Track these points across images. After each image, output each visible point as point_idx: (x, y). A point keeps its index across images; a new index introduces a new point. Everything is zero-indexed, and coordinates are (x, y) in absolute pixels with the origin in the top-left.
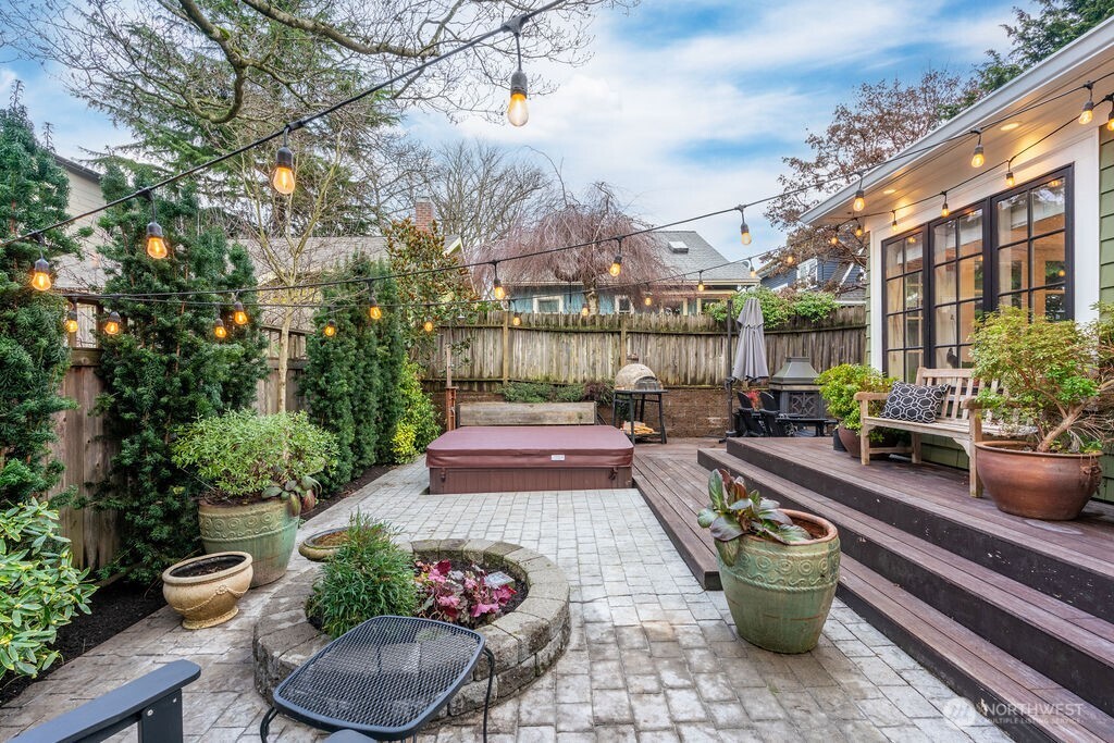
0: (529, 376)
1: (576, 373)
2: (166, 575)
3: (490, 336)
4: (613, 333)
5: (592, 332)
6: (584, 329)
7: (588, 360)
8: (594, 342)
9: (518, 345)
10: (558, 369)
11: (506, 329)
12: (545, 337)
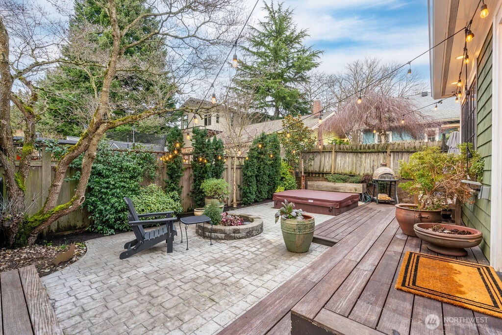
0: (343, 171)
1: (364, 170)
2: (195, 210)
3: (327, 155)
4: (383, 152)
5: (372, 152)
6: (369, 151)
7: (370, 165)
8: (374, 157)
9: (339, 158)
10: (356, 169)
11: (333, 152)
12: (351, 155)
